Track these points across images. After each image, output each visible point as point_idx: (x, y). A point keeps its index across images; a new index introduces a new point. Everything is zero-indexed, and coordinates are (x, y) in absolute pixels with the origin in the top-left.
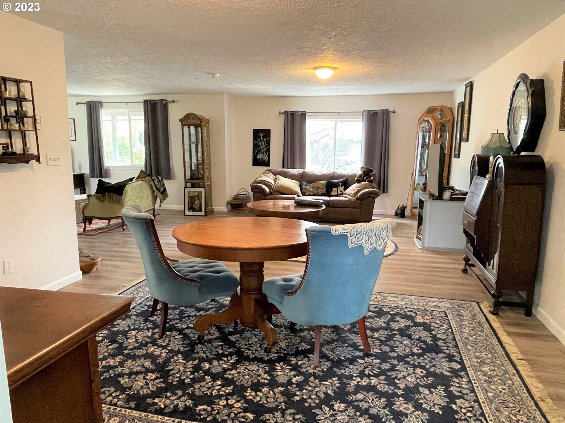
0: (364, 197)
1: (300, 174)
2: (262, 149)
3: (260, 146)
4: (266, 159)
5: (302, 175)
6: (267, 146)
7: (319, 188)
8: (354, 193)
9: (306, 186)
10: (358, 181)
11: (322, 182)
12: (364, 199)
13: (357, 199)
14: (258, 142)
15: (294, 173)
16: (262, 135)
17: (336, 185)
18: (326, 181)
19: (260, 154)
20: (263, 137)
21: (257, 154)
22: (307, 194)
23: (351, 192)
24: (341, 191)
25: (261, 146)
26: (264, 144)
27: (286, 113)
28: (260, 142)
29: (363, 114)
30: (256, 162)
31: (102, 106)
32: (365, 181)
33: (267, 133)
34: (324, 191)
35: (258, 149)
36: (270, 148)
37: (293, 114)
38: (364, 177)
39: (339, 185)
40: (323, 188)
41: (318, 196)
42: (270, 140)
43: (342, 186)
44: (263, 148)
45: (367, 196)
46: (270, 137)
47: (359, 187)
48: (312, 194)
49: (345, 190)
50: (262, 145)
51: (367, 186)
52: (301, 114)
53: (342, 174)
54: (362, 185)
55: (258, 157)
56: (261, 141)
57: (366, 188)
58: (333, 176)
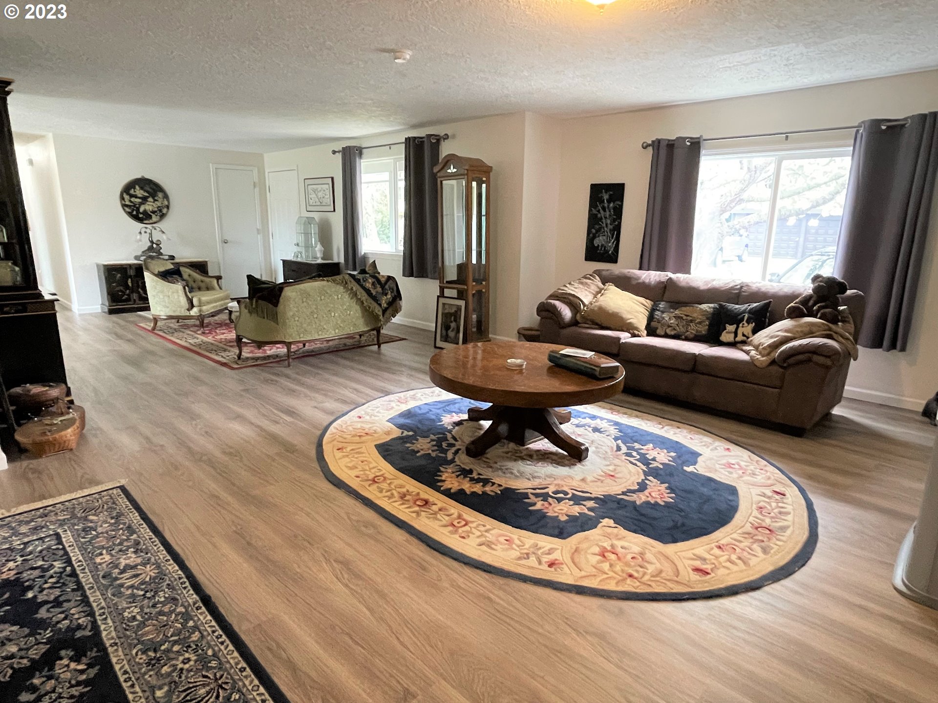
0: (792, 360)
1: (660, 283)
2: (604, 225)
3: (601, 219)
4: (611, 245)
5: (665, 287)
6: (614, 220)
7: (691, 321)
8: (770, 346)
9: (663, 312)
10: (795, 314)
11: (704, 307)
12: (789, 366)
13: (773, 362)
14: (599, 211)
15: (647, 281)
16: (606, 197)
17: (736, 319)
18: (716, 305)
19: (601, 238)
20: (609, 201)
21: (594, 237)
22: (659, 332)
23: (763, 341)
24: (744, 335)
25: (604, 221)
26: (610, 216)
27: (657, 145)
28: (602, 211)
29: (858, 131)
30: (593, 253)
31: (361, 154)
32: (815, 316)
33: (616, 191)
34: (703, 329)
35: (597, 227)
36: (620, 224)
37: (671, 145)
38: (814, 305)
39: (742, 320)
40: (700, 323)
41: (687, 339)
42: (621, 206)
43: (748, 322)
44: (607, 224)
45: (801, 357)
46: (622, 201)
47: (786, 331)
48: (673, 333)
49: (755, 332)
50: (606, 218)
51: (814, 329)
52: (692, 143)
53: (763, 289)
54: (800, 326)
55: (596, 242)
56: (604, 209)
57: (810, 334)
58: (737, 295)
